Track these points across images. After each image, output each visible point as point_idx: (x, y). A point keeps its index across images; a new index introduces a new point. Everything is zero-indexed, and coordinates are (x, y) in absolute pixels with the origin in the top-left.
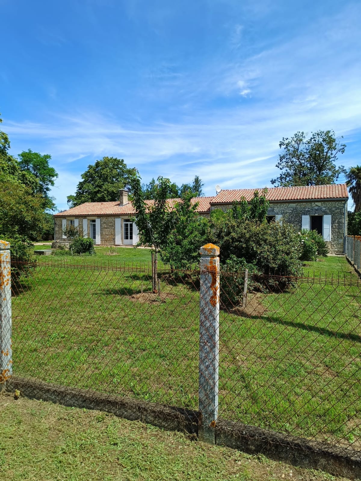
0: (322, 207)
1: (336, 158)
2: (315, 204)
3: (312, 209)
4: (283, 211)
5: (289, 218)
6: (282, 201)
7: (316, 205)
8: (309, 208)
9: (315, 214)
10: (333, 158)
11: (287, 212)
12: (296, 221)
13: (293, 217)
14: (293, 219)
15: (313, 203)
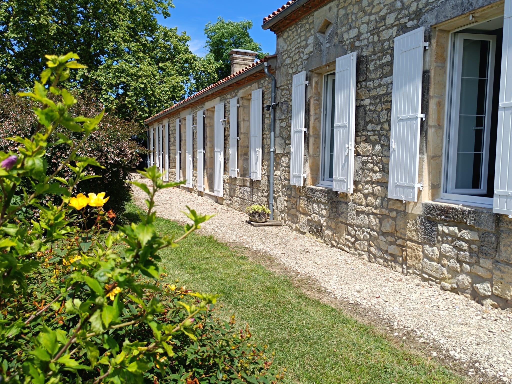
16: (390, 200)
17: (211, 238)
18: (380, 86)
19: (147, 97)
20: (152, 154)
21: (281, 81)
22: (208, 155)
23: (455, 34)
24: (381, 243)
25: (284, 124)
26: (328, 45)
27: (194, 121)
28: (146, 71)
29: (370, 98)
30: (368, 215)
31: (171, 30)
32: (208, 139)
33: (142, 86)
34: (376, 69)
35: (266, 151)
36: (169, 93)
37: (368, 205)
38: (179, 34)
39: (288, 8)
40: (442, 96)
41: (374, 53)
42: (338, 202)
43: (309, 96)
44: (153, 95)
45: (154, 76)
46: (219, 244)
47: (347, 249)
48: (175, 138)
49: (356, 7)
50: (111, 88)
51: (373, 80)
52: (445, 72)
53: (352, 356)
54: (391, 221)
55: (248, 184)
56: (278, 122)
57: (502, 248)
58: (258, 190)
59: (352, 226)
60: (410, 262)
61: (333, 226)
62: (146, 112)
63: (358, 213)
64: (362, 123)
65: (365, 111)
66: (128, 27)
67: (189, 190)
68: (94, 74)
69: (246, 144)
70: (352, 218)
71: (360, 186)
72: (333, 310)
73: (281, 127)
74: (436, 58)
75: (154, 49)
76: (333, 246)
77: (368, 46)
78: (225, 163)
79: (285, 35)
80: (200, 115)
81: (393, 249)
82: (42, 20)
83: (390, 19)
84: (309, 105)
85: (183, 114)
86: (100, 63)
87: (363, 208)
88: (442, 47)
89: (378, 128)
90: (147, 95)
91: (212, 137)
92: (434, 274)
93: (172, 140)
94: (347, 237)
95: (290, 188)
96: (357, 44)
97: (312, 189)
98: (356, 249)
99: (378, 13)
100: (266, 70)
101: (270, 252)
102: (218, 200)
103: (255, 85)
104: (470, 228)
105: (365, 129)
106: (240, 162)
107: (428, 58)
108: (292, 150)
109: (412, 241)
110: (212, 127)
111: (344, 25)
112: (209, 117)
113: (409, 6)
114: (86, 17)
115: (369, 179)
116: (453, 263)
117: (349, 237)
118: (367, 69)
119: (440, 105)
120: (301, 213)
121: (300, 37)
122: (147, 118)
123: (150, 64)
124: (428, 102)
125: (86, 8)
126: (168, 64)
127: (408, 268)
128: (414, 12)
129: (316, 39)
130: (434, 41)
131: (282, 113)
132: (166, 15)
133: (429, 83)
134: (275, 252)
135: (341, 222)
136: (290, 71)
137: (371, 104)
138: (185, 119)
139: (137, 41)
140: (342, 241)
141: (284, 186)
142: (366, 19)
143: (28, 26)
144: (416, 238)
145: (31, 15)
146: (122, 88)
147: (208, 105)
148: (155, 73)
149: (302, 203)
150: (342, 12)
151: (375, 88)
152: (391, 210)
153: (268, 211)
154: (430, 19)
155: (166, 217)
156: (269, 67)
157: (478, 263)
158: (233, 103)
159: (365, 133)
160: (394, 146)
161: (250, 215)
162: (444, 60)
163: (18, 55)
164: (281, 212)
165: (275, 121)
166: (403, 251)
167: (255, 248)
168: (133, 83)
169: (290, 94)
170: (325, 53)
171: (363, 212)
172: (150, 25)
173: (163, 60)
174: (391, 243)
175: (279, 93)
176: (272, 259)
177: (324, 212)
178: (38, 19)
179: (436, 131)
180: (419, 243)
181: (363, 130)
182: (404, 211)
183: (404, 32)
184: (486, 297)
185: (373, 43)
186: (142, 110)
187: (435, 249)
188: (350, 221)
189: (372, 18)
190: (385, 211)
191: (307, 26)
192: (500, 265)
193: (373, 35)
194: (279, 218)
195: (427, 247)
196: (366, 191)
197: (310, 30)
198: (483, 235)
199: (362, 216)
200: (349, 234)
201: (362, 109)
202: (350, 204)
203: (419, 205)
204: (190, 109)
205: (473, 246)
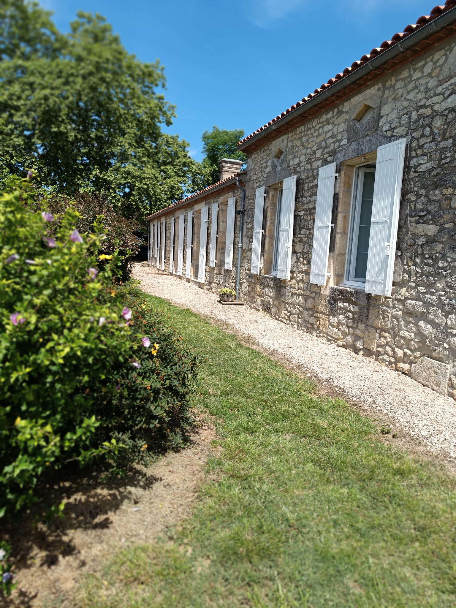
4: (418, 109)
5: (443, 151)
11: (433, 115)
16: (312, 284)
17: (188, 310)
18: (310, 202)
19: (149, 197)
20: (151, 246)
21: (249, 193)
22: (195, 248)
23: (359, 168)
24: (305, 316)
25: (249, 226)
26: (280, 168)
27: (185, 219)
28: (149, 174)
29: (304, 210)
30: (299, 295)
31: (172, 138)
32: (195, 236)
33: (145, 187)
34: (308, 189)
35: (236, 247)
36: (168, 193)
37: (299, 289)
38: (180, 141)
39: (254, 137)
40: (347, 212)
41: (308, 177)
42: (281, 287)
43: (266, 206)
44: (154, 195)
45: (156, 178)
46: (193, 314)
47: (285, 321)
48: (170, 233)
49: (299, 141)
50: (119, 188)
51: (306, 197)
52: (350, 195)
53: (256, 373)
54: (312, 300)
55: (223, 273)
56: (245, 224)
57: (370, 316)
58: (230, 277)
59: (288, 304)
60: (321, 329)
61: (277, 305)
62: (147, 210)
63: (293, 294)
64: (298, 228)
65: (301, 219)
66: (135, 134)
67: (180, 277)
68: (104, 175)
69: (223, 241)
70: (289, 299)
71: (295, 275)
72: (256, 352)
73: (247, 228)
74: (344, 185)
75: (156, 154)
76: (277, 319)
77: (304, 172)
78: (207, 255)
79: (253, 157)
80: (190, 215)
81: (312, 320)
82: (62, 129)
83: (318, 154)
84: (266, 212)
85: (177, 214)
86: (110, 164)
87: (295, 291)
88: (348, 178)
89: (307, 233)
90: (149, 194)
91: (199, 234)
92: (334, 336)
93: (168, 235)
95: (251, 276)
96: (298, 169)
97: (265, 277)
98: (290, 321)
99: (311, 148)
100: (238, 183)
101: (229, 321)
102: (201, 286)
103: (231, 194)
104: (354, 303)
105: (300, 233)
106: (218, 255)
107: (338, 185)
108: (253, 246)
109: (323, 314)
110: (199, 225)
111: (291, 154)
112: (197, 217)
113: (329, 146)
114: (99, 125)
115: (300, 269)
116: (345, 328)
117: (286, 312)
118: (303, 188)
119: (345, 218)
120: (258, 295)
121: (263, 159)
122: (149, 214)
123: (153, 167)
124: (337, 216)
125: (99, 116)
126: (168, 167)
127: (320, 333)
128: (332, 151)
129: (273, 162)
130: (342, 173)
131: (248, 217)
132: (169, 123)
133: (338, 202)
134: (233, 321)
135: (282, 302)
136: (255, 185)
137: (304, 215)
138: (178, 218)
139: (143, 147)
140: (282, 315)
141: (247, 275)
142: (304, 151)
143: (50, 132)
144: (325, 312)
145: (54, 123)
146: (129, 187)
147: (197, 207)
148: (157, 175)
149: (258, 287)
150: (290, 144)
151: (307, 203)
152: (312, 292)
153: (234, 293)
154: (340, 157)
155: (158, 296)
156: (240, 181)
157: (357, 327)
158: (215, 207)
159: (299, 236)
160: (315, 246)
161: (220, 295)
162: (350, 186)
163: (41, 157)
164: (245, 294)
165: (243, 224)
166: (318, 321)
167: (219, 318)
168: (137, 184)
169: (254, 203)
170: (278, 174)
171: (296, 294)
172: (153, 133)
173: (165, 163)
174: (312, 316)
175: (247, 201)
176: (228, 325)
177: (272, 294)
178: (59, 127)
179: (342, 236)
180: (327, 315)
181: (299, 234)
182: (320, 293)
183: (326, 164)
184: (360, 350)
185: (308, 170)
186: (144, 207)
187: (336, 318)
188: (287, 301)
189: (308, 151)
190: (308, 293)
191: (268, 152)
192: (369, 328)
193: (308, 164)
194: (243, 299)
195: (331, 317)
196: (298, 279)
197: (269, 155)
198: (361, 308)
199: (295, 296)
200: (286, 310)
201: (298, 218)
202: (289, 288)
203: (328, 288)
204: (183, 210)
205: (356, 316)
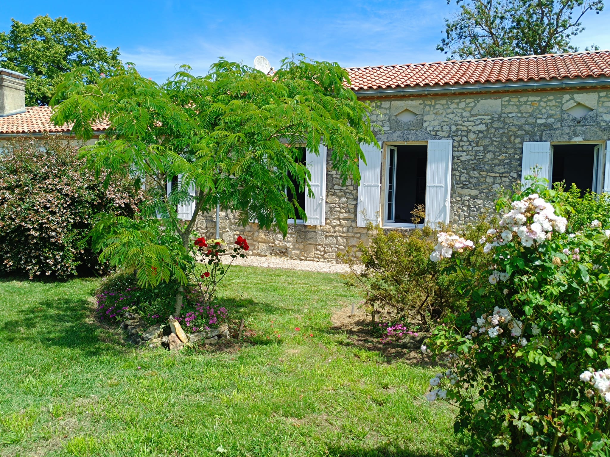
0: (601, 110)
1: (581, 27)
2: (573, 99)
3: (562, 120)
4: (456, 125)
5: (477, 152)
6: (453, 90)
7: (579, 104)
8: (550, 116)
9: (570, 139)
10: (574, 25)
11: (468, 131)
12: (501, 163)
13: (491, 148)
14: (489, 156)
15: (567, 97)
30: (336, 237)
37: (335, 232)
42: (307, 232)
47: (317, 260)
54: (355, 239)
59: (321, 245)
61: (301, 247)
63: (327, 237)
64: (331, 184)
65: (332, 178)
70: (322, 240)
76: (302, 260)
89: (344, 188)
94: (316, 252)
98: (325, 258)
115: (336, 217)
120: (260, 242)
135: (311, 244)
137: (337, 174)
140: (311, 255)
141: (232, 224)
149: (262, 235)
152: (356, 233)
171: (331, 236)
177: (290, 239)
181: (332, 189)
182: (367, 233)
188: (319, 242)
190: (351, 234)
196: (334, 224)
200: (318, 250)
201: (329, 177)
202: (319, 232)
